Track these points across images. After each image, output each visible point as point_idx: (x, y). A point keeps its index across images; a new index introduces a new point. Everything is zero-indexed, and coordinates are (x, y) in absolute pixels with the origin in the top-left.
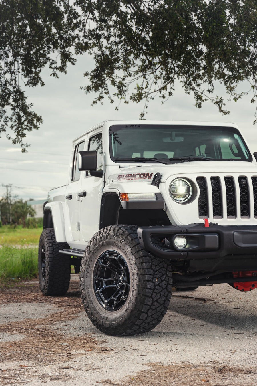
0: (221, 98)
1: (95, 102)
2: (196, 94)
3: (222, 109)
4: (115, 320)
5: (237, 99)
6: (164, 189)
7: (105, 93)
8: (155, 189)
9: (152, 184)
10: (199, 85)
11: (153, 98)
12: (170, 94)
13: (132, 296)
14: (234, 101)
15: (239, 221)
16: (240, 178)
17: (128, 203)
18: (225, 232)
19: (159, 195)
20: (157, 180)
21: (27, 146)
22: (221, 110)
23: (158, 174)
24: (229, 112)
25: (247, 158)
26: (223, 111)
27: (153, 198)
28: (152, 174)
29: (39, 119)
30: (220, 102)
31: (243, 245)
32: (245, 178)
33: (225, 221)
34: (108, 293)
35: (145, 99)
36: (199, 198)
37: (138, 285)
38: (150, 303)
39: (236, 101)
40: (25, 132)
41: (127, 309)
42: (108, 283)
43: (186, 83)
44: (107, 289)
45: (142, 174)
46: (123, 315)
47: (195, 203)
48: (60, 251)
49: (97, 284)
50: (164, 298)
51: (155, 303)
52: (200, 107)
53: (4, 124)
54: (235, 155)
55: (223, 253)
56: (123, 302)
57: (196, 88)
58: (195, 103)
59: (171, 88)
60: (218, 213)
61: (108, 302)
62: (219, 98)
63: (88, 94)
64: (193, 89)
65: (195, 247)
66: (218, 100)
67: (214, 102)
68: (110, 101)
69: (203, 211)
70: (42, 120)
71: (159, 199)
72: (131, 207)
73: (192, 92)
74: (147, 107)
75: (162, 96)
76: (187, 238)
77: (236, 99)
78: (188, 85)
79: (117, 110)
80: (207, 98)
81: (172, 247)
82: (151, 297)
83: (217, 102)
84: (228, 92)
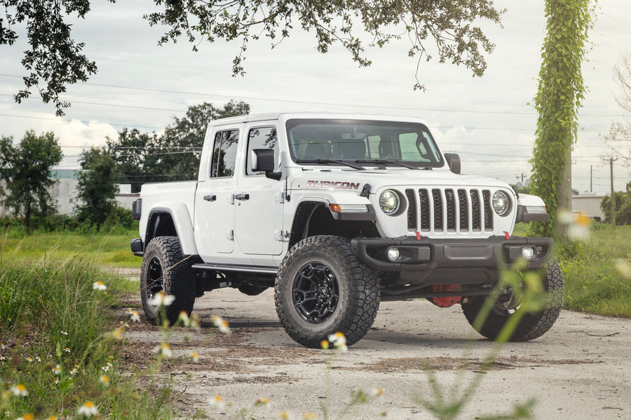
0: (357, 40)
1: (164, 40)
2: (320, 32)
3: (359, 56)
4: (321, 332)
5: (383, 43)
6: (374, 200)
7: (183, 26)
8: (365, 201)
9: (361, 195)
10: (327, 21)
11: (257, 38)
12: (285, 33)
13: (341, 306)
14: (377, 46)
15: (446, 234)
16: (447, 191)
17: (340, 214)
18: (436, 245)
19: (369, 207)
20: (366, 192)
21: (66, 106)
22: (357, 58)
23: (367, 185)
24: (370, 62)
25: (438, 161)
26: (359, 59)
27: (365, 210)
28: (358, 184)
29: (92, 68)
30: (356, 45)
31: (453, 258)
32: (451, 191)
33: (433, 234)
34: (309, 306)
35: (242, 36)
36: (408, 211)
37: (349, 296)
38: (361, 314)
39: (381, 46)
40: (65, 84)
41: (336, 321)
42: (309, 295)
43: (304, 13)
44: (307, 301)
45: (344, 183)
46: (330, 327)
47: (405, 215)
48: (193, 266)
49: (297, 297)
50: (373, 310)
51: (365, 314)
52: (324, 51)
53: (36, 72)
54: (423, 156)
55: (434, 266)
56: (329, 314)
57: (320, 22)
58: (318, 45)
59: (287, 24)
60: (426, 226)
61: (311, 315)
62: (355, 39)
63: (154, 25)
64: (315, 23)
65: (408, 259)
66: (353, 42)
67: (346, 45)
68: (189, 38)
69: (412, 224)
70: (96, 67)
71: (371, 212)
72: (343, 219)
73: (313, 29)
74: (244, 50)
75: (269, 34)
76: (400, 250)
77: (381, 43)
78: (307, 17)
79: (196, 50)
80: (335, 38)
81: (386, 259)
82: (362, 308)
83: (350, 46)
84: (366, 29)
